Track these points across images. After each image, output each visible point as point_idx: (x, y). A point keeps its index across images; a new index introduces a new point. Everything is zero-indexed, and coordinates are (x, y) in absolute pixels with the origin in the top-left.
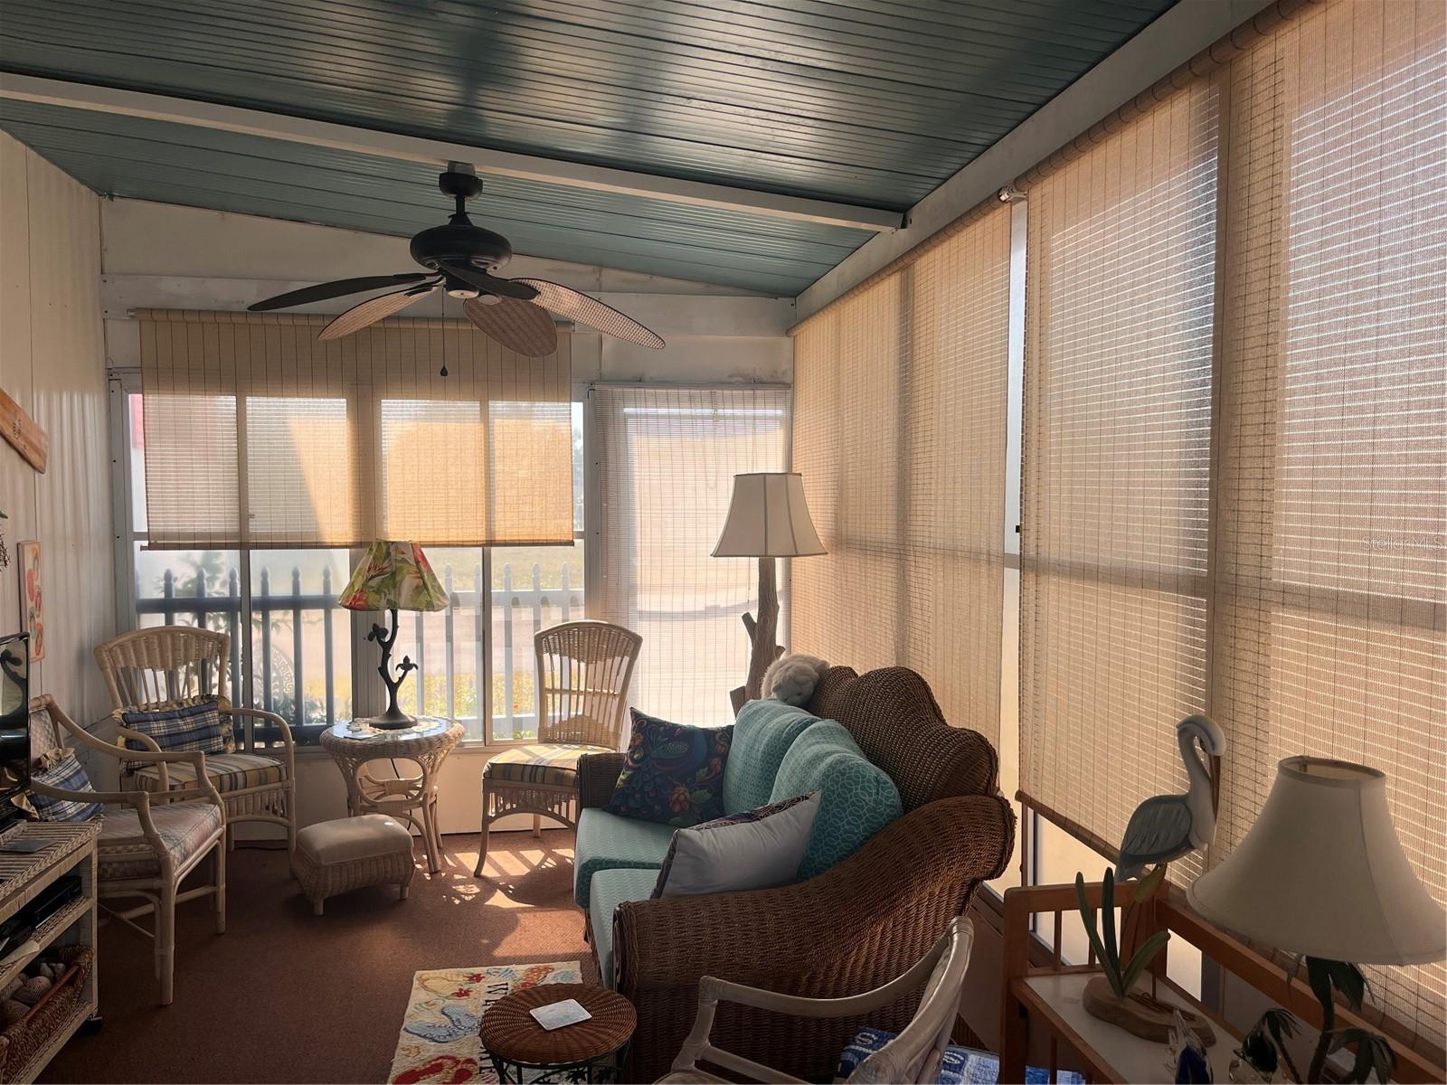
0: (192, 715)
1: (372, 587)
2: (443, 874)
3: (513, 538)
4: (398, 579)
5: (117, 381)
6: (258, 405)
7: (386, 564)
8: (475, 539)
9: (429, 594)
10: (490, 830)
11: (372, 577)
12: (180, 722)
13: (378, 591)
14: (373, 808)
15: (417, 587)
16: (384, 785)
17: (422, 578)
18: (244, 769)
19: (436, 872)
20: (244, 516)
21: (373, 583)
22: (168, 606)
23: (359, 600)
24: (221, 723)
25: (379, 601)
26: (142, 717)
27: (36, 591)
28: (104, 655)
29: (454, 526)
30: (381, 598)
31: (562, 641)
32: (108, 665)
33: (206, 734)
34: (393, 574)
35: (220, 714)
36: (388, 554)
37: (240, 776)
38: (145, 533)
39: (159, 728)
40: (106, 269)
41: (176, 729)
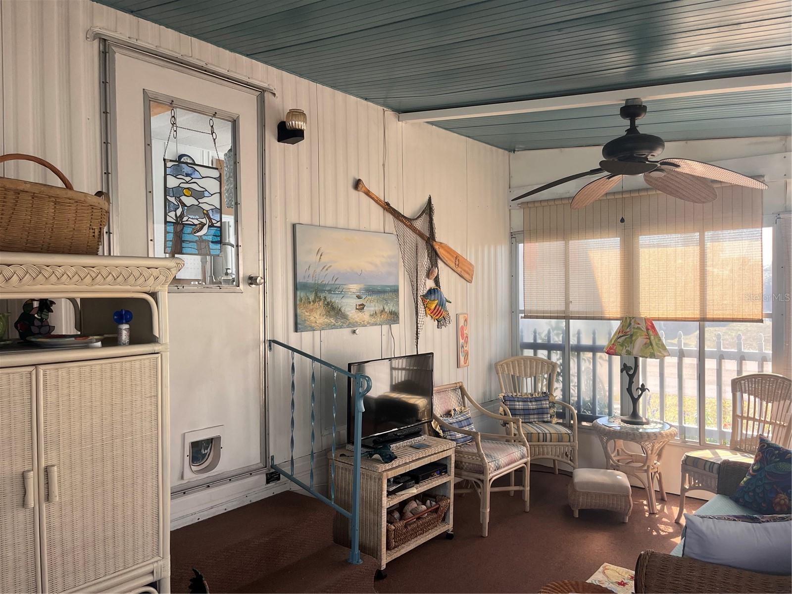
0: (536, 401)
1: (619, 342)
2: (657, 516)
3: (719, 317)
4: (633, 339)
5: (515, 237)
6: (575, 244)
7: (628, 330)
8: (693, 317)
9: (652, 348)
10: (686, 495)
11: (621, 337)
12: (530, 404)
13: (622, 345)
14: (616, 468)
15: (645, 344)
16: (632, 456)
17: (649, 339)
18: (551, 432)
19: (654, 514)
20: (567, 303)
21: (620, 340)
22: (535, 346)
23: (612, 349)
24: (550, 407)
25: (622, 351)
26: (512, 399)
27: (465, 335)
28: (498, 367)
29: (680, 309)
30: (623, 349)
31: (750, 385)
32: (500, 372)
33: (541, 412)
34: (632, 336)
35: (549, 403)
36: (630, 324)
37: (548, 436)
38: (522, 310)
39: (519, 405)
40: (511, 186)
41: (527, 407)
